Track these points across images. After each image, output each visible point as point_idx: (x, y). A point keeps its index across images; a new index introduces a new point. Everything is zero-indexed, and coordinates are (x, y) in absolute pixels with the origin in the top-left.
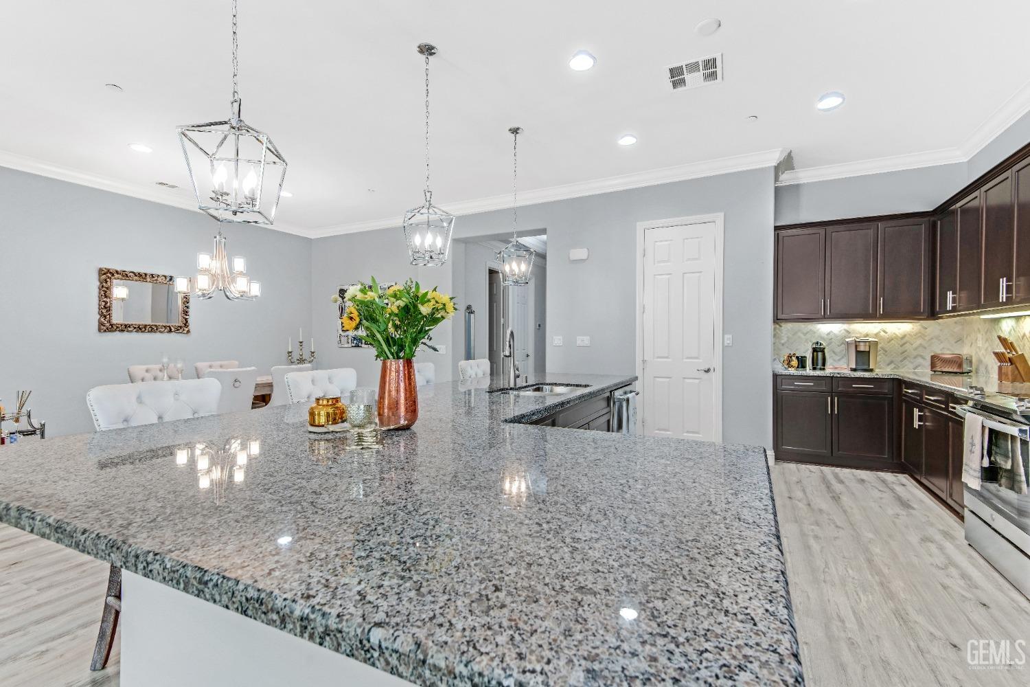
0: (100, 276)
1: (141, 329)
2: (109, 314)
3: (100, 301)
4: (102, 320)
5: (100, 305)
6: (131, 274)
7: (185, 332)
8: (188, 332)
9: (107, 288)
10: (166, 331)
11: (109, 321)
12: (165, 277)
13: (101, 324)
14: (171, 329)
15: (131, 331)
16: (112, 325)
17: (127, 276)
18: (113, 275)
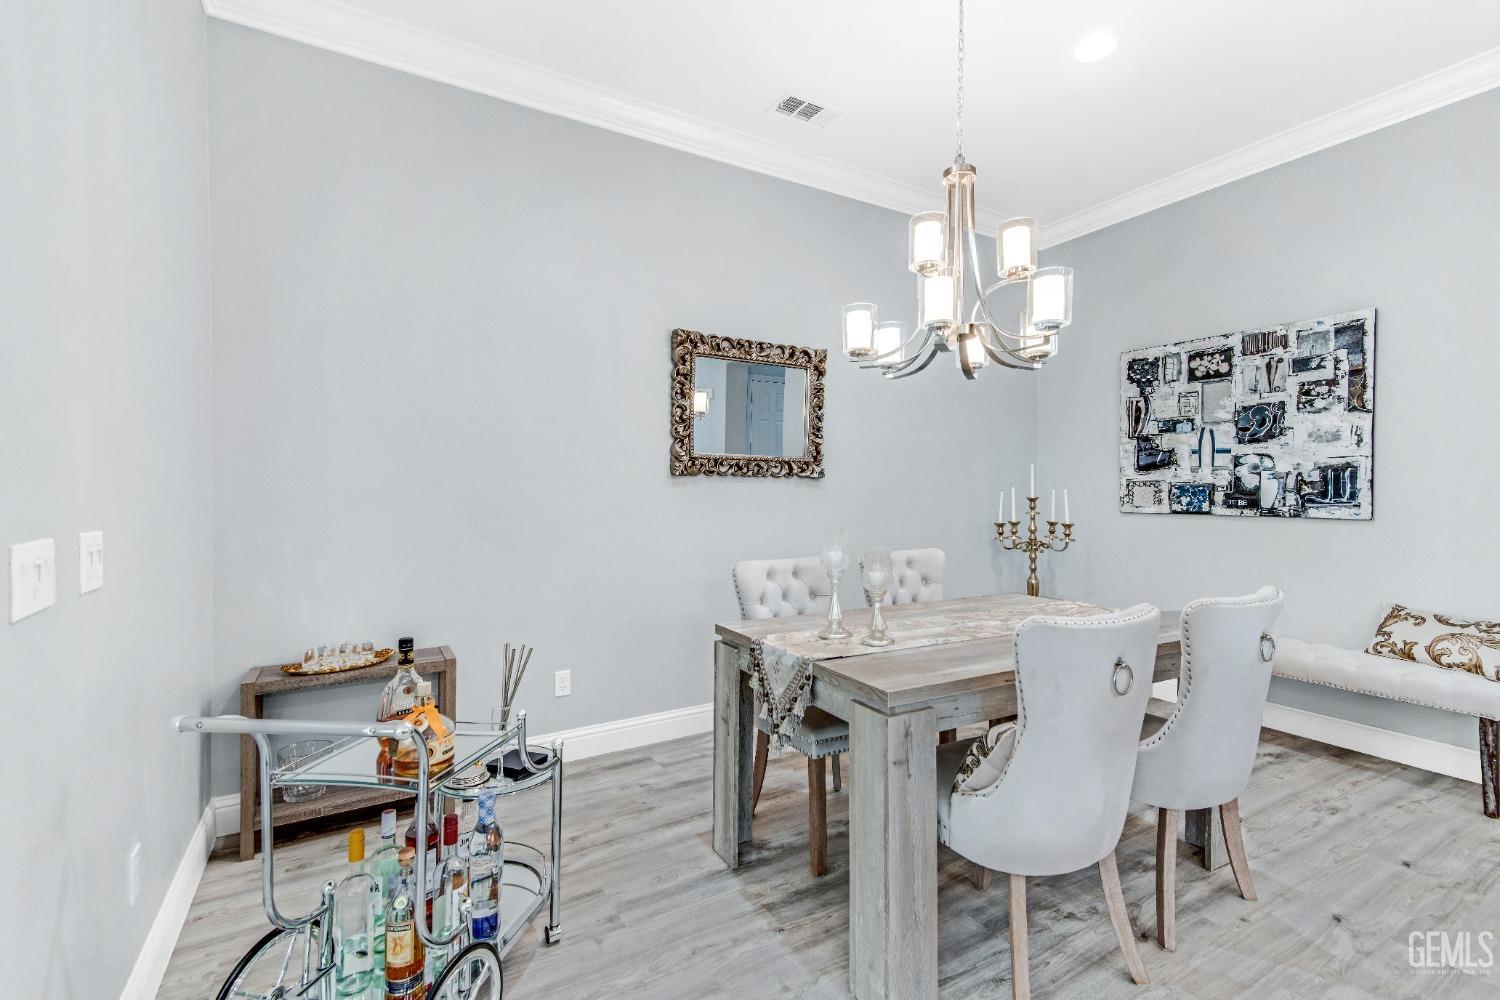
0: (673, 349)
1: (740, 468)
2: (689, 435)
3: (673, 405)
4: (677, 447)
5: (673, 416)
6: (725, 344)
7: (815, 475)
8: (822, 473)
9: (685, 376)
10: (783, 472)
11: (689, 452)
12: (782, 348)
13: (676, 457)
14: (791, 469)
15: (725, 474)
16: (693, 459)
17: (719, 350)
18: (695, 347)
